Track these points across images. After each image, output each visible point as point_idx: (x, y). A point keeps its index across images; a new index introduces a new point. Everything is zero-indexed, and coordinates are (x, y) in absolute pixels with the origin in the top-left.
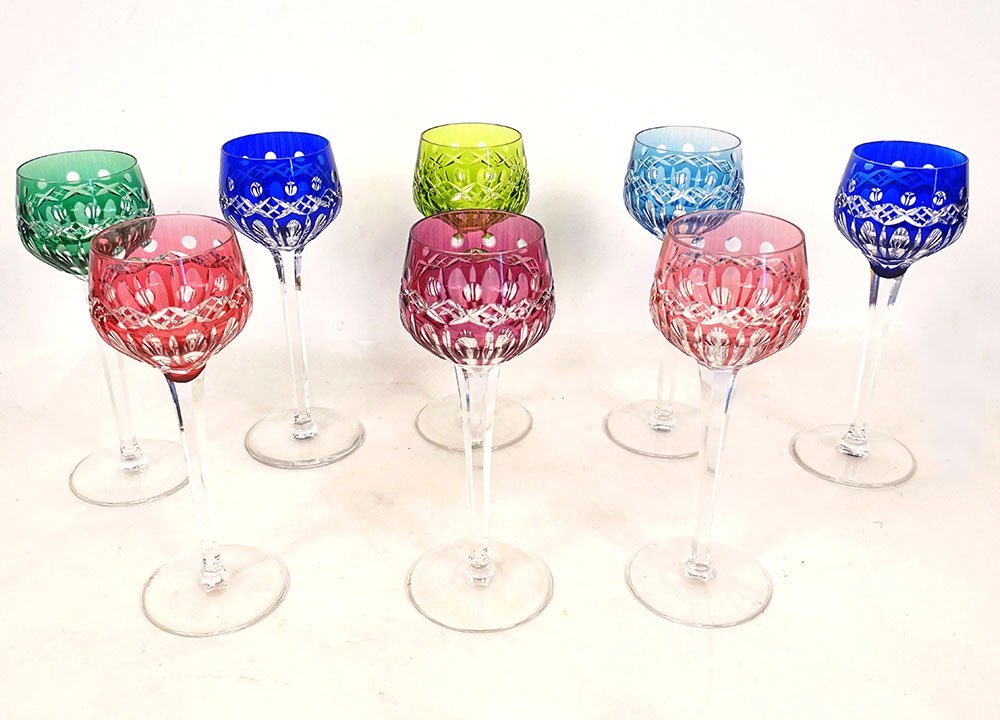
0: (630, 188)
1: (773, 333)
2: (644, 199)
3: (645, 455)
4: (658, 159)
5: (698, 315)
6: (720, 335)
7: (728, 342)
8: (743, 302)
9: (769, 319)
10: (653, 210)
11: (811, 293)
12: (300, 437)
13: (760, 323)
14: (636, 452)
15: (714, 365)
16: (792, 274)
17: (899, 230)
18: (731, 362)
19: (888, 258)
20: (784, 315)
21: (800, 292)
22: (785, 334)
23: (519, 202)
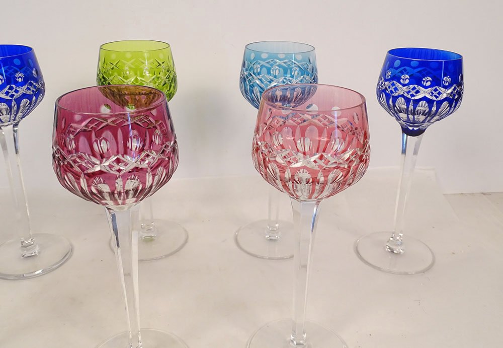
0: (243, 80)
1: (345, 173)
2: (252, 86)
3: (262, 258)
4: (262, 63)
5: (288, 160)
6: (305, 175)
7: (311, 181)
8: (321, 148)
9: (342, 161)
10: (259, 94)
11: (371, 142)
12: (27, 255)
13: (334, 166)
14: (256, 256)
15: (301, 198)
16: (356, 129)
17: (421, 103)
18: (314, 196)
19: (414, 122)
20: (352, 158)
21: (364, 141)
22: (355, 173)
23: (169, 90)
